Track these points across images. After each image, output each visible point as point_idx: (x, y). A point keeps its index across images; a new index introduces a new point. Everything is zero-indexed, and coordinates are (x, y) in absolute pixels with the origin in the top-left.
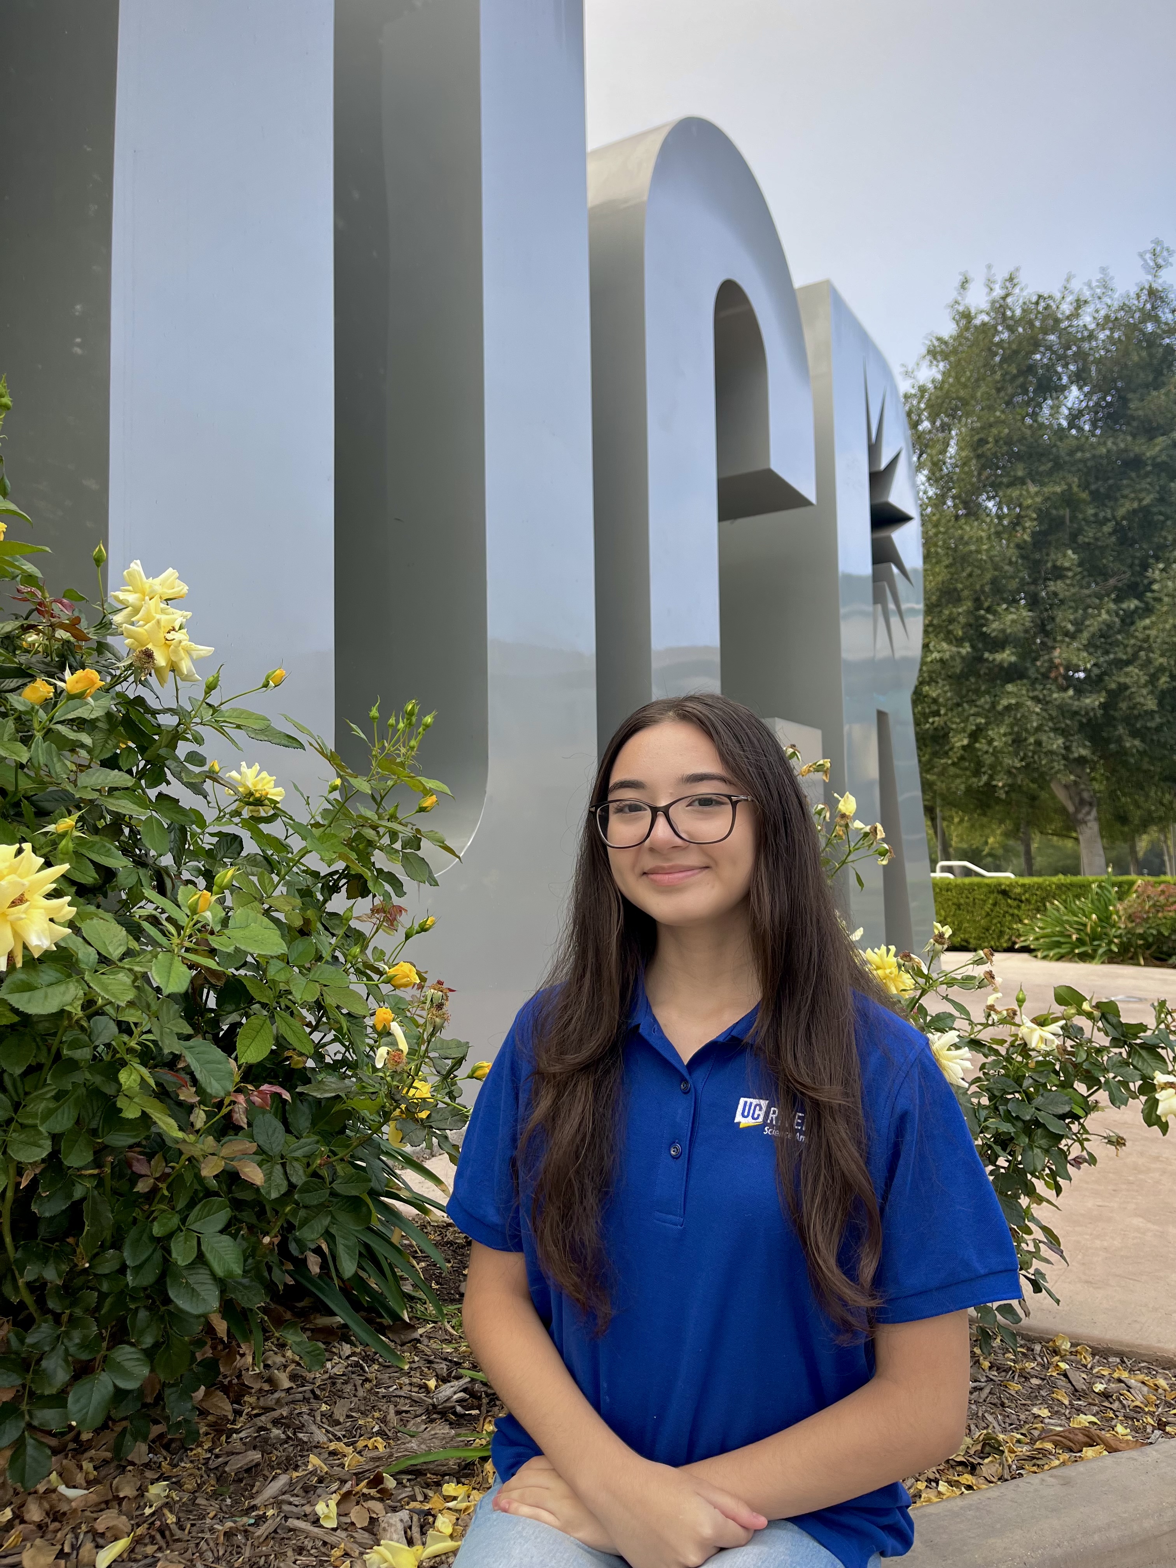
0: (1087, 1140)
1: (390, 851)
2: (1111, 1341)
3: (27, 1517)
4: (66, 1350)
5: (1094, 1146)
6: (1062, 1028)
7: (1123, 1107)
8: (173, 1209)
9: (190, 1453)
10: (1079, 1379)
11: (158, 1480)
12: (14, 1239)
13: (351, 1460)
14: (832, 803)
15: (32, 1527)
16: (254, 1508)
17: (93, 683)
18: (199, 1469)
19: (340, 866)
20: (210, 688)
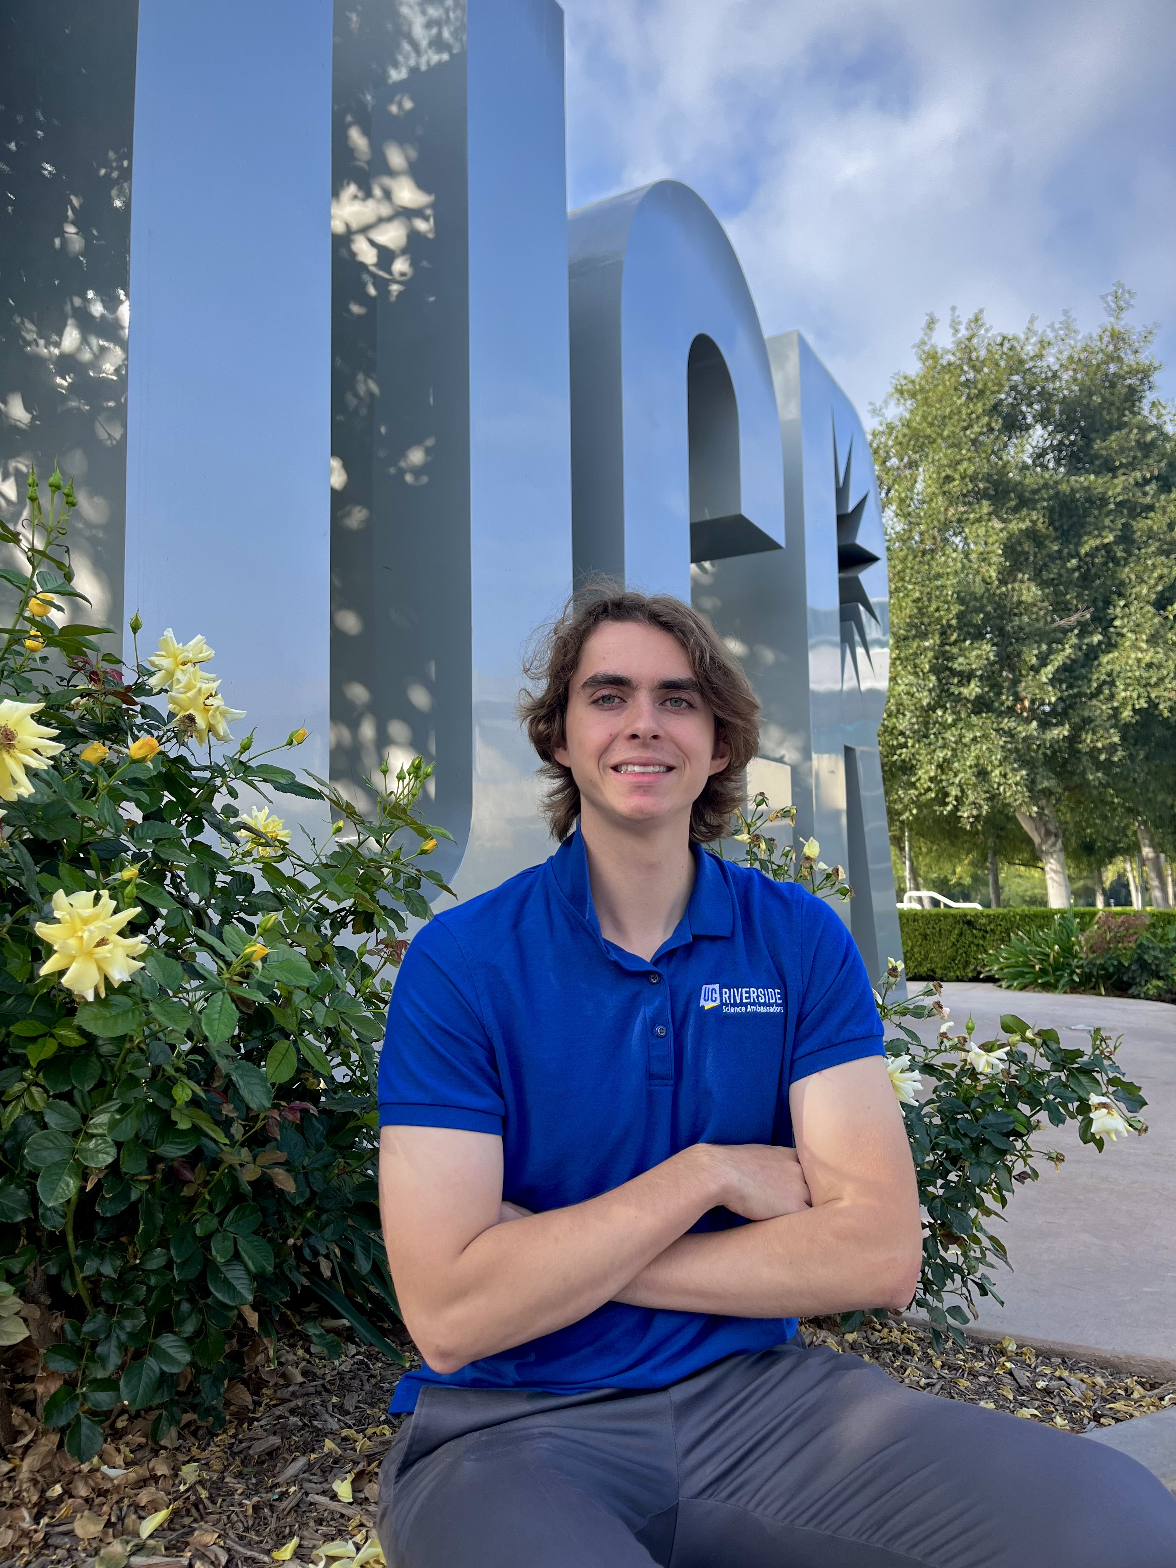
0: (1030, 1156)
1: (392, 889)
2: (1053, 1343)
3: (74, 1493)
4: (118, 1337)
5: (1038, 1163)
6: (1007, 1054)
7: (1061, 1125)
8: (212, 1211)
9: (216, 1440)
10: (1023, 1377)
11: (188, 1462)
12: (76, 1239)
13: (362, 1444)
14: (798, 847)
15: (80, 1501)
16: (276, 1486)
17: (152, 748)
18: (226, 1453)
19: (348, 903)
20: (245, 748)
